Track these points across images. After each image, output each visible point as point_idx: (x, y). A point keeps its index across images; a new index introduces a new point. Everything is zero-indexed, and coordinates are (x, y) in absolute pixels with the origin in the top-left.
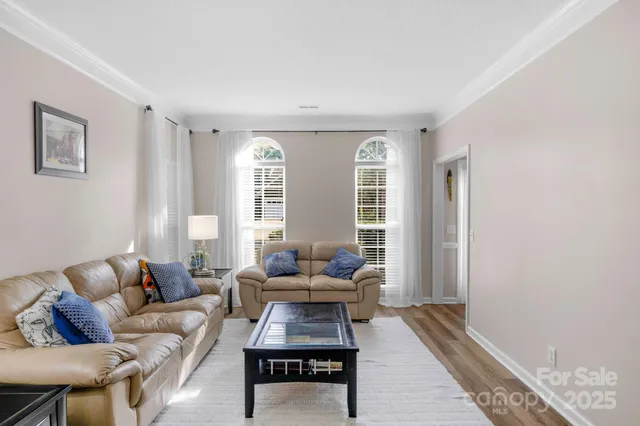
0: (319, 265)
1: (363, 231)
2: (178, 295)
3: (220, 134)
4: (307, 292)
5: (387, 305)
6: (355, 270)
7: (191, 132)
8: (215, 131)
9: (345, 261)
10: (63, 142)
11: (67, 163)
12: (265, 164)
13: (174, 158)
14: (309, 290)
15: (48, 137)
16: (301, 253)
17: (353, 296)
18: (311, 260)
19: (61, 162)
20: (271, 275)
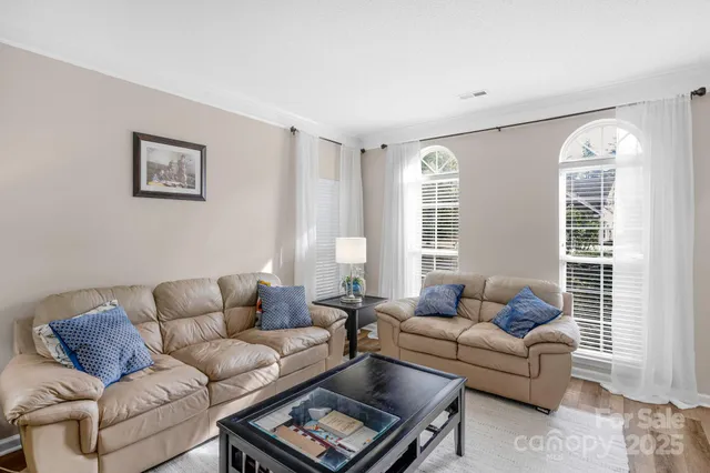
0: (493, 309)
1: (575, 265)
2: (278, 323)
3: (389, 149)
4: (454, 345)
5: (613, 390)
6: (537, 325)
7: (363, 151)
8: (384, 146)
9: (524, 309)
10: (170, 167)
11: (175, 186)
12: (436, 177)
13: (337, 178)
14: (456, 342)
15: (148, 163)
16: (468, 290)
17: (521, 366)
18: (483, 300)
19: (166, 185)
20: (419, 313)
